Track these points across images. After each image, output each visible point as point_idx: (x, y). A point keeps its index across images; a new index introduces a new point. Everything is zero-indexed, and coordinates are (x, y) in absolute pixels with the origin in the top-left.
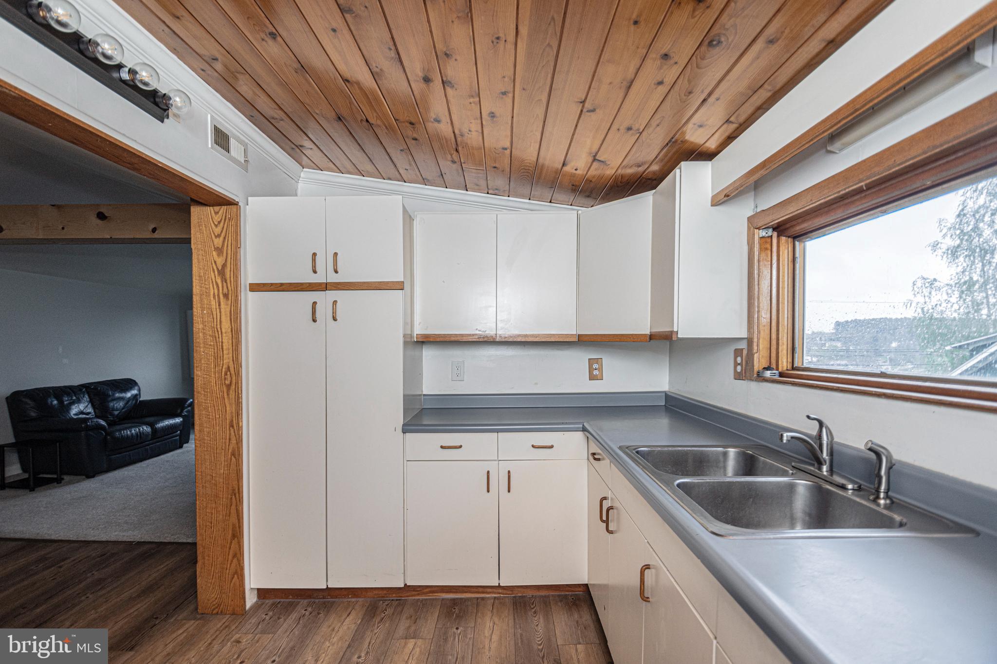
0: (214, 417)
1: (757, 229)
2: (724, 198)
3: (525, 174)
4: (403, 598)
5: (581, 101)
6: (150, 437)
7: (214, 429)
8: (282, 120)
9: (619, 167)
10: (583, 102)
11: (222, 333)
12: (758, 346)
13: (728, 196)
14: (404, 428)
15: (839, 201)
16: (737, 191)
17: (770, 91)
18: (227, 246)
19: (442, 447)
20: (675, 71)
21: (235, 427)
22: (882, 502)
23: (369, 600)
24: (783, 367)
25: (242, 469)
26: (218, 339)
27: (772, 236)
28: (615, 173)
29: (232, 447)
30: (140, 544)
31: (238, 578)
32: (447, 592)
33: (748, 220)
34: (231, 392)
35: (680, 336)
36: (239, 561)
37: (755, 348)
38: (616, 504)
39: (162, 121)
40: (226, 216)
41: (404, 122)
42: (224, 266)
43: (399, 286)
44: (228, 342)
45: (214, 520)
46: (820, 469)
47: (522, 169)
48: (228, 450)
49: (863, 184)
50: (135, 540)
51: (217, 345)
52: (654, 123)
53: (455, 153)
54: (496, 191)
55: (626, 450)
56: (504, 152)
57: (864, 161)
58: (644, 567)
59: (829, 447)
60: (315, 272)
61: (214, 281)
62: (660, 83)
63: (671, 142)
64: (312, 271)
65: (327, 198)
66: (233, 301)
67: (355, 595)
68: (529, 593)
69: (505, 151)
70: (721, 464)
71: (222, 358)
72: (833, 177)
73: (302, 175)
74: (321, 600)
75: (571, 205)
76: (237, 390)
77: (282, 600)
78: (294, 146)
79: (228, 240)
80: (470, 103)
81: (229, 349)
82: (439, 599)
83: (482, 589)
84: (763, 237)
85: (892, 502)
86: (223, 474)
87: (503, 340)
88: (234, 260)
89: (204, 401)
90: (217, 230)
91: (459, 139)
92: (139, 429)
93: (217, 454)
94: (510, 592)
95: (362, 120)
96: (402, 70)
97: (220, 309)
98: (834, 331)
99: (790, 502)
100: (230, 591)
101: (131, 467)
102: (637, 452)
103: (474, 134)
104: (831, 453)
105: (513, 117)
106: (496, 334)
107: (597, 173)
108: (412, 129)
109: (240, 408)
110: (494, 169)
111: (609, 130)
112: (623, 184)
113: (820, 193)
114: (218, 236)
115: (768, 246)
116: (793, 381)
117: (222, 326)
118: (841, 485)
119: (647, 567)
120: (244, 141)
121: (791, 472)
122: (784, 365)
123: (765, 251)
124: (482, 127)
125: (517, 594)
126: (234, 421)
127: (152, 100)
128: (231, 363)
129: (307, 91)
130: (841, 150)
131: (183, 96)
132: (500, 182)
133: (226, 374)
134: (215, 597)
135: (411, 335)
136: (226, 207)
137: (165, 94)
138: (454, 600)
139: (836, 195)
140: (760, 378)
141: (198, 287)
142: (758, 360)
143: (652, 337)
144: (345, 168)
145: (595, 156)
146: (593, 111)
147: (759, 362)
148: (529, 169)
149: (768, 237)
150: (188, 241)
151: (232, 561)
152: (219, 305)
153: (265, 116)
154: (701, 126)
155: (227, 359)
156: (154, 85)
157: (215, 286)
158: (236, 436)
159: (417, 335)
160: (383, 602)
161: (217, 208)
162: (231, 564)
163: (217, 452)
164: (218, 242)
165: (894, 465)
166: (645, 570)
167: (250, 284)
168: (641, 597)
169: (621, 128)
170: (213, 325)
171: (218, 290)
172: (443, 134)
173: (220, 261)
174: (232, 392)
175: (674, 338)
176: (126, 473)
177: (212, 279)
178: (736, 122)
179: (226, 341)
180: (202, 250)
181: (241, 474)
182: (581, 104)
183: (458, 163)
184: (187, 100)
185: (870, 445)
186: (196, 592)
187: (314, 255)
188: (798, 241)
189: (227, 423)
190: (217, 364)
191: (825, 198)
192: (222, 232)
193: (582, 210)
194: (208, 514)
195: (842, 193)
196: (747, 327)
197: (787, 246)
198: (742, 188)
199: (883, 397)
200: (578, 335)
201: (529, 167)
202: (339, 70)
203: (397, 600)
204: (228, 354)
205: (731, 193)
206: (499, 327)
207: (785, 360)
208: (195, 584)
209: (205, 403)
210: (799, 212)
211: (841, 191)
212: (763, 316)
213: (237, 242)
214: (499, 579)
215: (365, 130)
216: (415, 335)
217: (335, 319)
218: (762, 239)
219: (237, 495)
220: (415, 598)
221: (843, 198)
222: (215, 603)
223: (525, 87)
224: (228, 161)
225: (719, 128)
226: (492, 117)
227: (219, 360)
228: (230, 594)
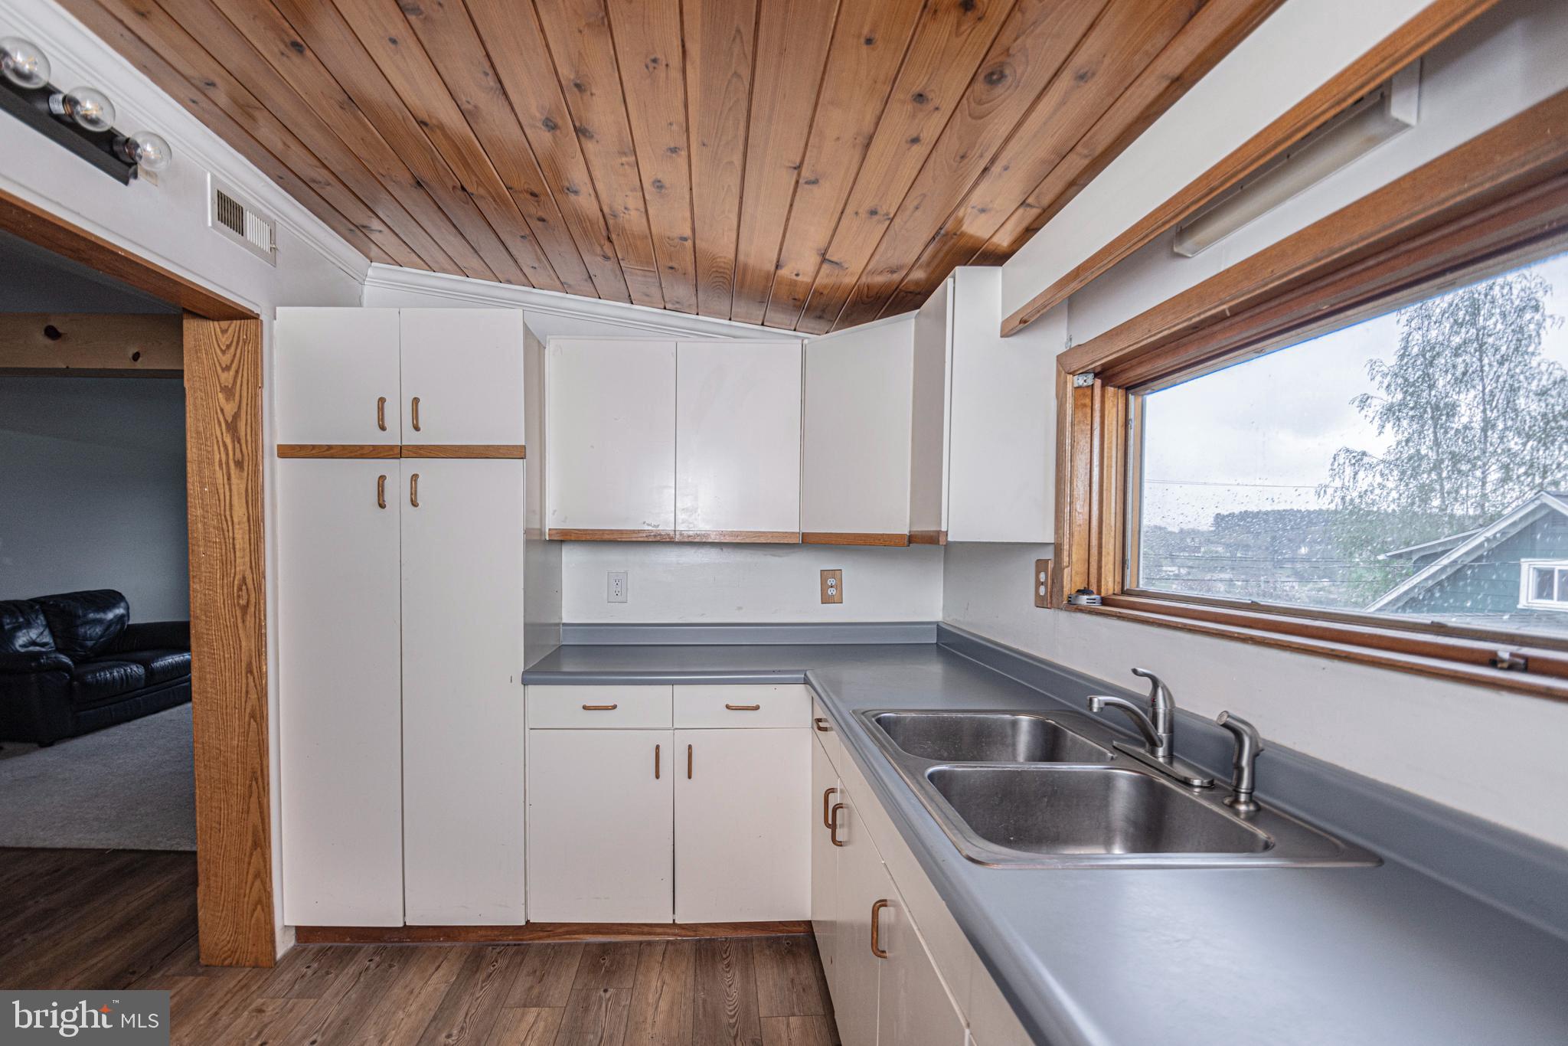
0: (222, 657)
1: (1070, 374)
2: (1020, 324)
3: (721, 279)
4: (525, 942)
5: (794, 166)
6: (143, 682)
7: (222, 675)
8: (329, 184)
9: (862, 272)
10: (798, 168)
11: (233, 524)
12: (1070, 556)
13: (1025, 322)
14: (525, 677)
15: (1191, 334)
16: (1038, 315)
17: (1086, 156)
18: (241, 386)
19: (585, 708)
20: (937, 122)
21: (255, 671)
22: (1243, 808)
23: (471, 945)
24: (1107, 589)
25: (268, 740)
26: (226, 533)
27: (1093, 385)
28: (857, 281)
29: (251, 704)
30: (116, 852)
31: (263, 910)
32: (594, 933)
33: (1057, 360)
34: (248, 616)
35: (950, 539)
36: (264, 883)
37: (1066, 559)
38: (847, 801)
39: (126, 183)
40: (239, 337)
41: (521, 192)
42: (236, 416)
43: (517, 453)
44: (243, 538)
45: (224, 819)
46: (1153, 753)
47: (714, 272)
48: (245, 709)
49: (1225, 307)
50: (109, 847)
51: (225, 542)
52: (911, 204)
53: (607, 243)
54: (677, 306)
55: (862, 717)
56: (683, 245)
57: (1228, 271)
58: (878, 904)
59: (1167, 718)
60: (383, 428)
61: (220, 440)
62: (915, 140)
63: (940, 236)
64: (378, 426)
65: (402, 310)
66: (250, 472)
67: (449, 937)
68: (721, 935)
69: (685, 243)
70: (1009, 741)
71: (233, 562)
72: (1182, 295)
73: (370, 272)
74: (397, 945)
75: (795, 330)
76: (257, 615)
77: (335, 944)
78: (353, 228)
79: (243, 375)
80: (622, 164)
81: (244, 550)
82: (580, 944)
83: (649, 928)
84: (1079, 387)
85: (1259, 809)
86: (238, 747)
87: (686, 540)
88: (251, 407)
89: (205, 631)
90: (225, 359)
91: (611, 222)
92: (125, 670)
93: (227, 715)
94: (692, 934)
95: (454, 187)
96: (508, 109)
97: (230, 485)
98: (1213, 529)
99: (1105, 803)
100: (250, 929)
101: (112, 730)
102: (879, 721)
103: (633, 213)
104: (1171, 728)
105: (691, 189)
106: (675, 531)
107: (831, 281)
108: (536, 204)
109: (264, 643)
110: (670, 271)
111: (842, 213)
112: (870, 300)
113: (1163, 319)
114: (227, 368)
115: (1088, 401)
116: (1120, 613)
117: (233, 512)
118: (1183, 779)
119: (883, 903)
120: (269, 217)
121: (1110, 755)
122: (1109, 586)
123: (1082, 408)
124: (645, 203)
125: (703, 935)
126: (254, 663)
127: (107, 148)
128: (248, 573)
129: (363, 139)
130: (1195, 252)
131: (158, 142)
132: (682, 291)
133: (240, 589)
134: (228, 939)
135: (540, 530)
136: (238, 322)
137: (128, 140)
138: (603, 945)
139: (1185, 324)
140: (1072, 606)
141: (194, 450)
142: (1069, 579)
143: (912, 539)
144: (437, 262)
145: (824, 255)
146: (815, 182)
147: (1071, 581)
148: (724, 273)
149: (1088, 387)
150: (179, 374)
151: (253, 884)
152: (229, 479)
153: (302, 177)
154: (983, 211)
155: (242, 564)
156: (108, 122)
157: (222, 449)
158: (256, 688)
159: (550, 529)
160: (493, 949)
161: (224, 324)
162: (251, 889)
163: (227, 713)
164: (227, 378)
165: (1262, 750)
166: (878, 909)
167: (278, 446)
168: (873, 951)
169: (860, 211)
170: (218, 511)
171: (227, 454)
172: (584, 214)
173: (230, 409)
174: (250, 619)
175: (942, 541)
176: (104, 738)
177: (217, 438)
178: (1037, 205)
179: (240, 536)
180: (201, 390)
181: (265, 745)
182: (796, 172)
183: (612, 259)
184: (164, 148)
185: (1225, 719)
186: (197, 932)
187: (382, 401)
188: (1132, 394)
189: (243, 667)
190: (225, 574)
191: (1169, 328)
192: (232, 361)
193: (810, 339)
194: (214, 810)
195: (1194, 320)
196: (1053, 526)
197: (1115, 403)
198: (1045, 310)
199: (1250, 642)
200: (803, 533)
201: (724, 268)
202: (410, 107)
203: (515, 945)
204: (243, 557)
205: (1030, 317)
206: (679, 521)
207: (1110, 580)
208: (195, 920)
209: (208, 634)
210: (1131, 348)
211: (1194, 317)
212: (1078, 510)
213: (257, 378)
214: (674, 913)
215: (463, 204)
216: (547, 531)
217: (414, 504)
218: (1078, 389)
219: (260, 780)
220: (545, 942)
221: (1196, 328)
222: (226, 949)
223: (705, 141)
224: (243, 248)
225: (1012, 214)
226: (658, 187)
227: (229, 567)
228: (251, 935)
